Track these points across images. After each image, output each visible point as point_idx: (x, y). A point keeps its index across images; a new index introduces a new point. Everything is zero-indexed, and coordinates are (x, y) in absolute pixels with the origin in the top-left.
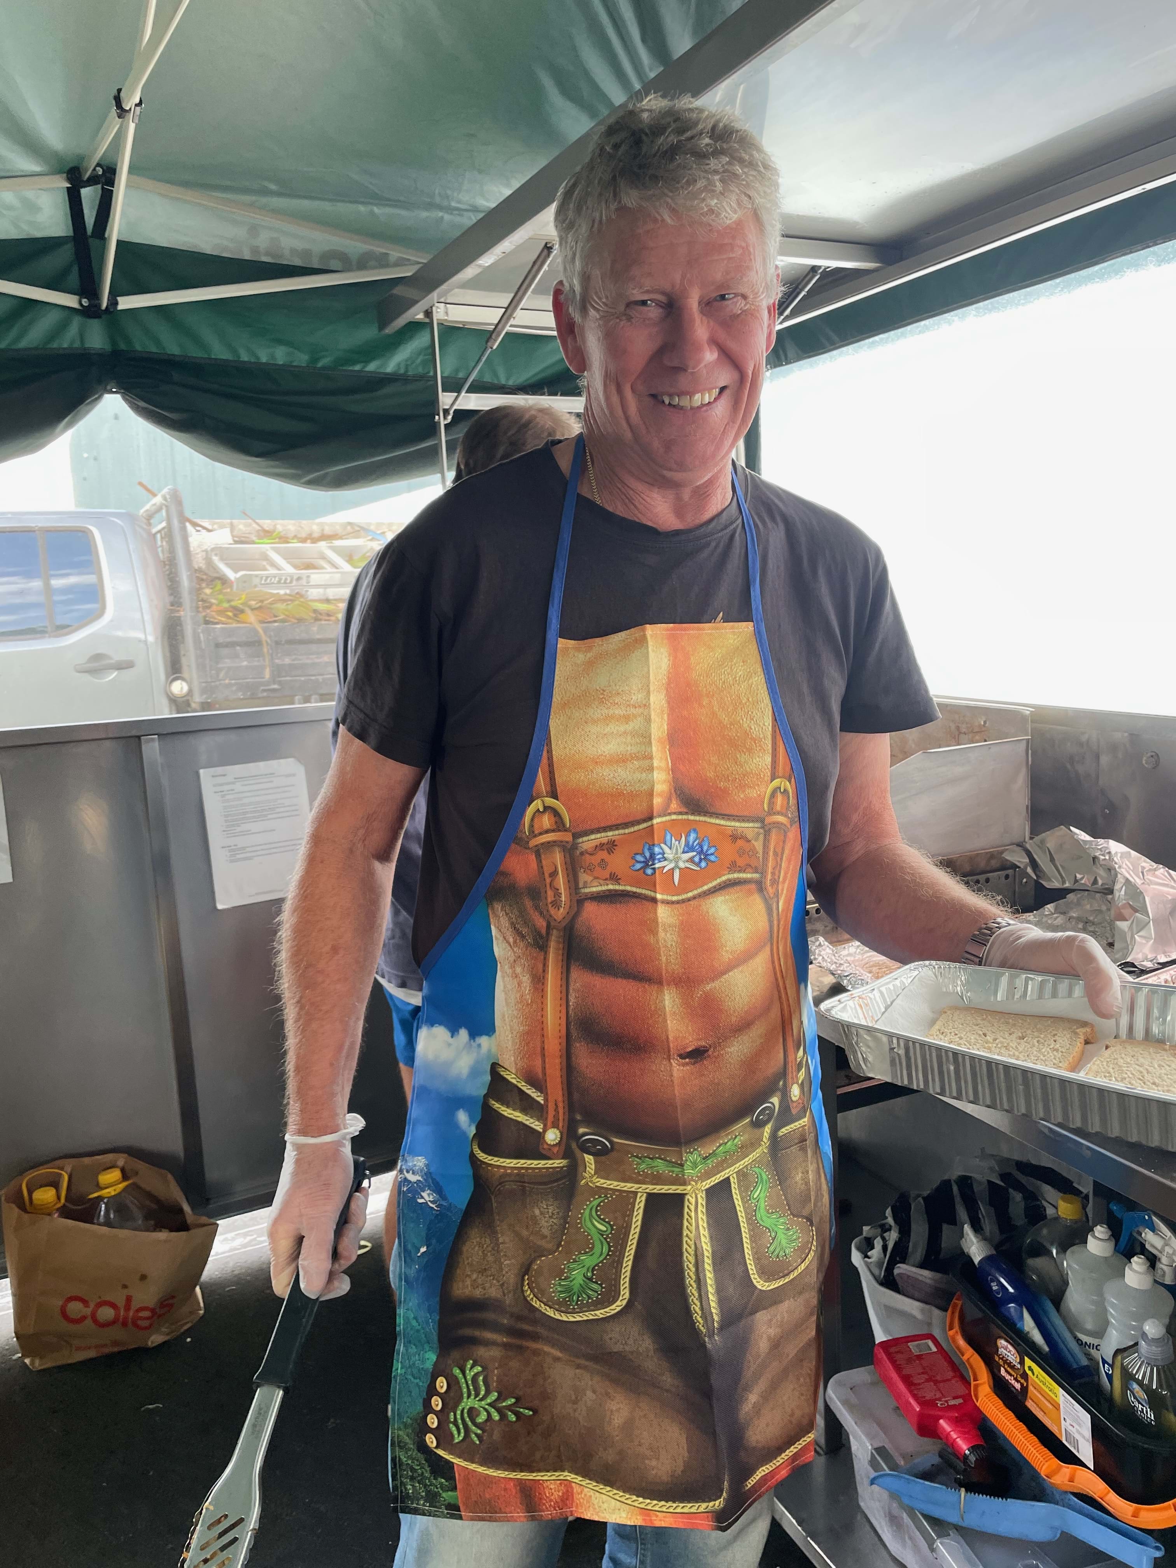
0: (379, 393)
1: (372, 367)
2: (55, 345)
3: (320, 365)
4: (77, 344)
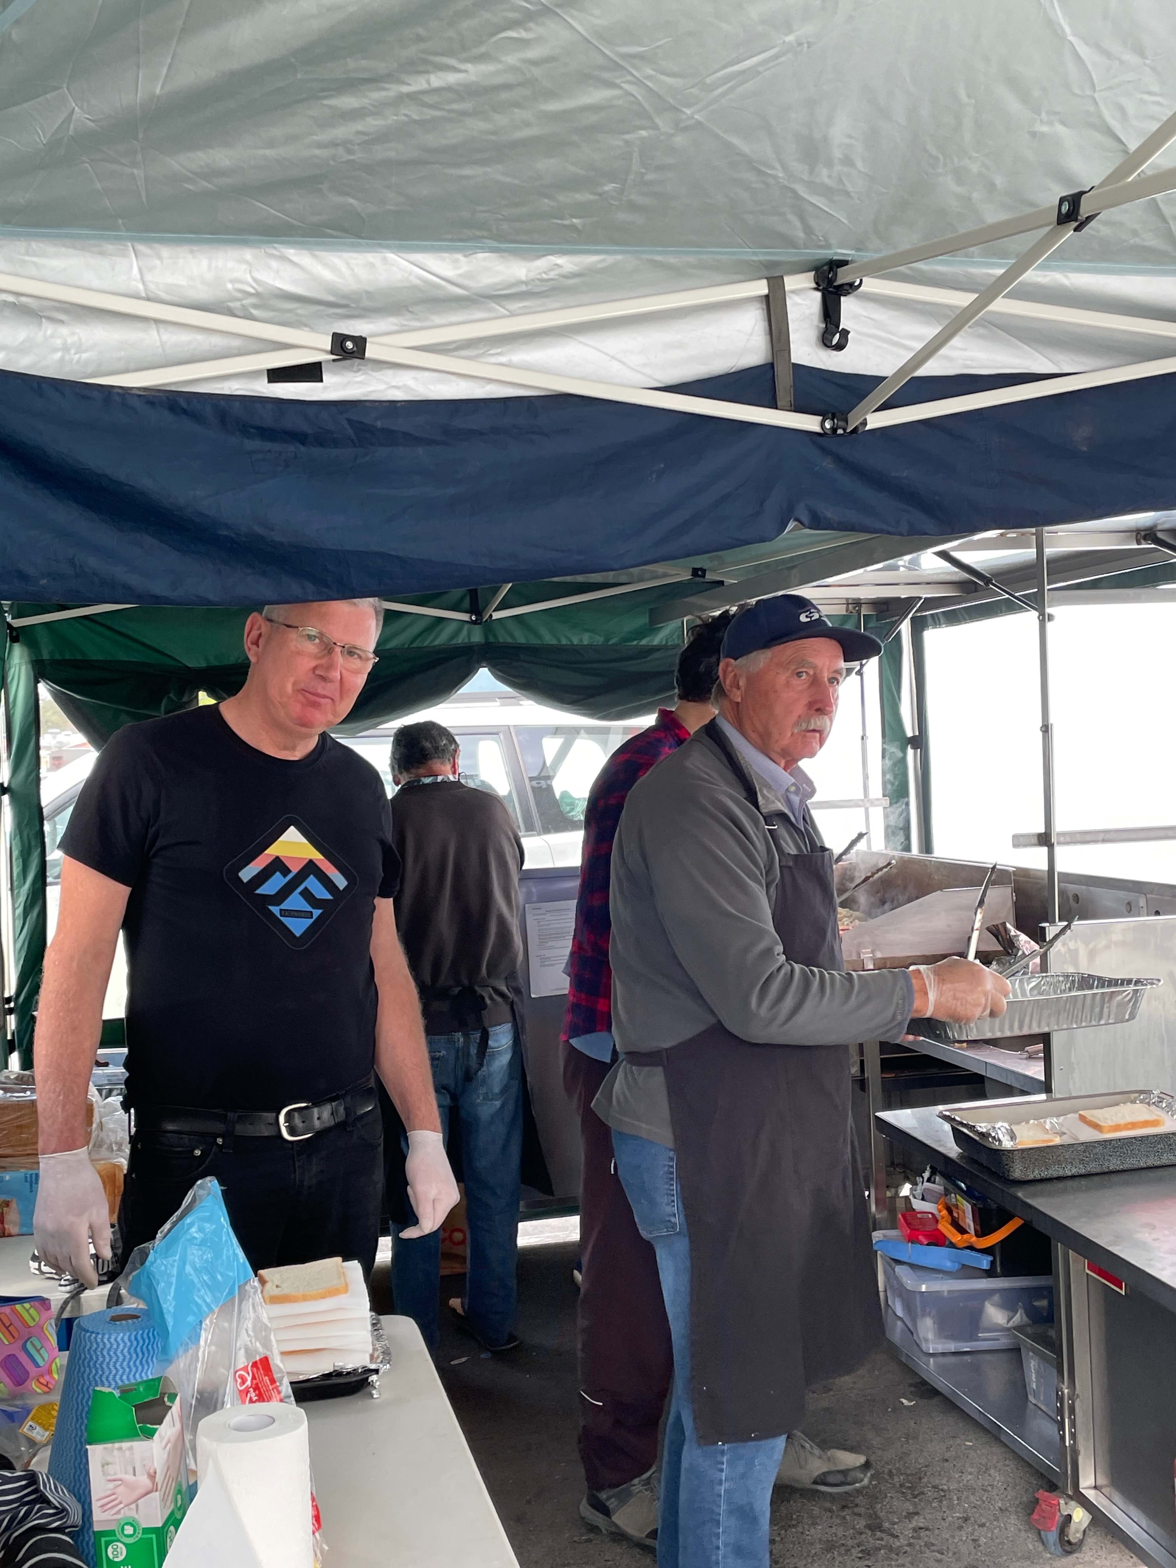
0: (649, 658)
1: (644, 642)
2: (454, 642)
3: (610, 643)
4: (466, 640)
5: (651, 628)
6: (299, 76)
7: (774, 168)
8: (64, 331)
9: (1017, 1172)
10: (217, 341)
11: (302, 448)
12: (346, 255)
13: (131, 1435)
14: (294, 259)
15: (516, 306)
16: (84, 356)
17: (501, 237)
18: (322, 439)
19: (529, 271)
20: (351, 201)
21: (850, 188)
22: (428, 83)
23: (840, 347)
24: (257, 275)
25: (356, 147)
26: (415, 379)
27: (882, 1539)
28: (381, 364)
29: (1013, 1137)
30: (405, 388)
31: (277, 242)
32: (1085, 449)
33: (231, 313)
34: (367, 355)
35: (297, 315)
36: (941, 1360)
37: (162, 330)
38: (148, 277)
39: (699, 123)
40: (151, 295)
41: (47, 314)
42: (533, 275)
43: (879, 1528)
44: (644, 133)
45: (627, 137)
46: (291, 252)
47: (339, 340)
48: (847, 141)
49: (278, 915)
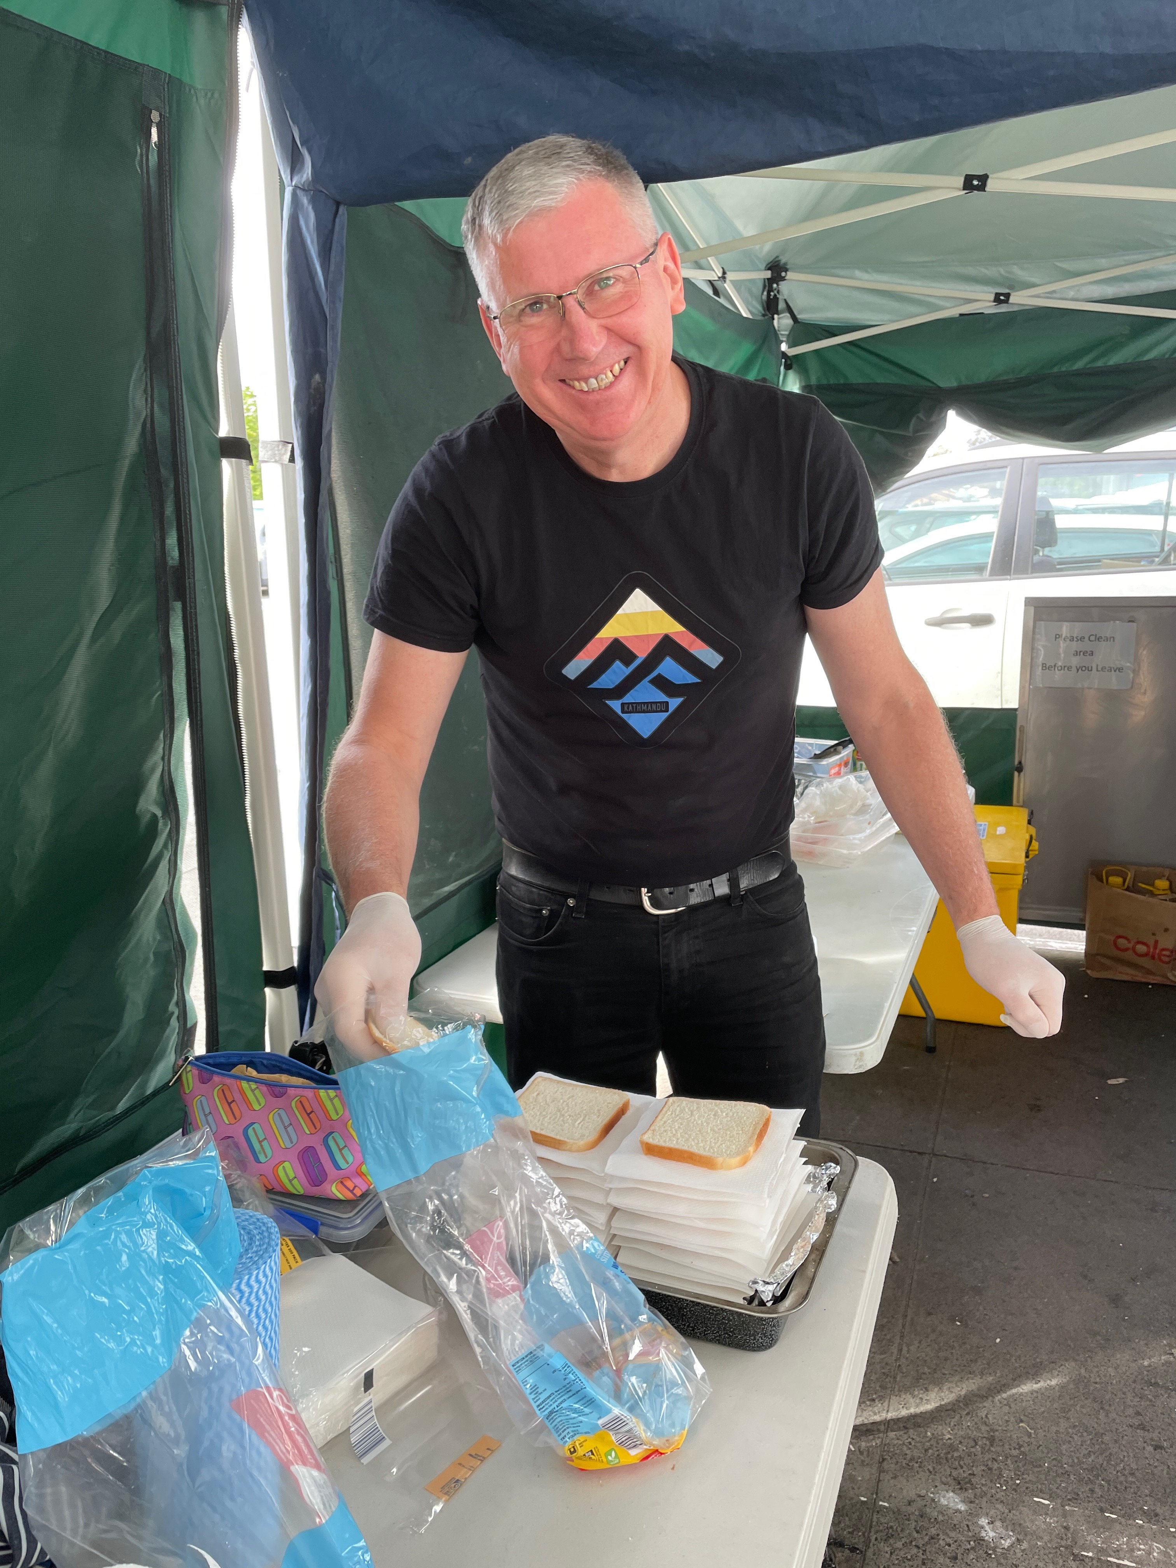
49: (619, 711)
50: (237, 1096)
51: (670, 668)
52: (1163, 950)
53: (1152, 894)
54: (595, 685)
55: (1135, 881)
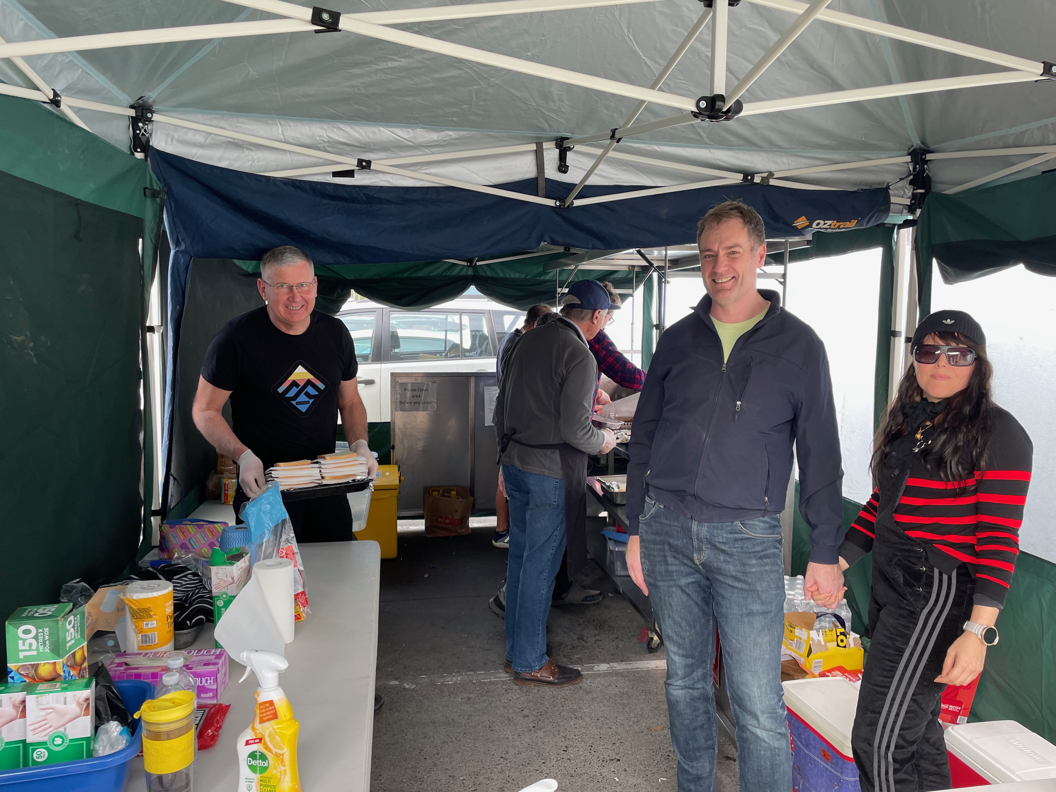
0: (544, 285)
1: (542, 278)
2: (460, 274)
3: (527, 278)
4: (466, 274)
5: (544, 273)
6: (336, 61)
7: (531, 102)
8: (253, 153)
9: (619, 501)
10: (314, 160)
11: (345, 203)
12: (364, 128)
13: (224, 564)
14: (343, 128)
15: (434, 150)
16: (261, 163)
17: (426, 124)
18: (353, 200)
19: (438, 136)
20: (363, 108)
21: (564, 110)
22: (387, 65)
23: (565, 172)
24: (328, 134)
25: (362, 88)
26: (392, 178)
27: (581, 643)
28: (377, 172)
29: (619, 488)
30: (388, 181)
31: (337, 122)
32: (665, 218)
33: (319, 149)
34: (372, 168)
35: (346, 150)
36: (622, 578)
37: (291, 154)
38: (285, 134)
39: (497, 84)
40: (286, 140)
41: (246, 146)
42: (440, 138)
43: (582, 639)
44: (476, 87)
45: (469, 88)
46: (342, 126)
47: (360, 162)
48: (560, 93)
49: (295, 404)
50: (186, 530)
51: (310, 390)
52: (455, 520)
53: (449, 497)
54: (287, 396)
55: (443, 493)
